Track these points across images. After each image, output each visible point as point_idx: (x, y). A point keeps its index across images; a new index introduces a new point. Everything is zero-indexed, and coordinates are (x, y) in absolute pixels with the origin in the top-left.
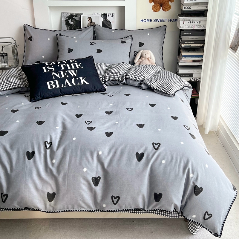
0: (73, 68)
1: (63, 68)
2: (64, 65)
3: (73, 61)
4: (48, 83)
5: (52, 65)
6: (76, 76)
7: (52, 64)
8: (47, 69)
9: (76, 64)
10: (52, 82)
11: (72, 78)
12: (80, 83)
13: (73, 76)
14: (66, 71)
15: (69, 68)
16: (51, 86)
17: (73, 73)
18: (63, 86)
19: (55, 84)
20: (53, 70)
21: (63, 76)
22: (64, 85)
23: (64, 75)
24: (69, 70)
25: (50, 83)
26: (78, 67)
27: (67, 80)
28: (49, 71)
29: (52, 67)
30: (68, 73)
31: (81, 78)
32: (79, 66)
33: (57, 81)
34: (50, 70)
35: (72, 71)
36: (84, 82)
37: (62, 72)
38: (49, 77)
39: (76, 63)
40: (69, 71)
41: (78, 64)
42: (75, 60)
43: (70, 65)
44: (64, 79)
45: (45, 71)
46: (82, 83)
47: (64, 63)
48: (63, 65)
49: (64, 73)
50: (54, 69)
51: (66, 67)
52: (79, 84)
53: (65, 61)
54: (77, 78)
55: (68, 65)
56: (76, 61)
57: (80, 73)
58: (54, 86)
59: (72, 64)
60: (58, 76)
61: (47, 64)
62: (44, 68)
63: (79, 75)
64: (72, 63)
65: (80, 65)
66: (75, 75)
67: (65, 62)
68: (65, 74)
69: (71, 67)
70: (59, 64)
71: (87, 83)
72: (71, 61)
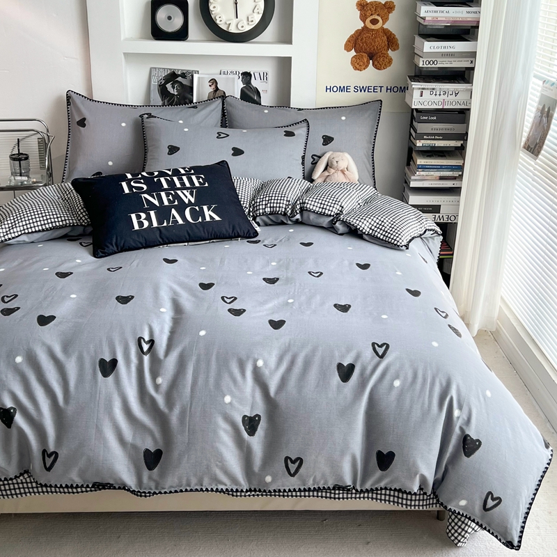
0: (188, 185)
1: (165, 186)
2: (168, 178)
3: (186, 171)
4: (133, 216)
5: (140, 179)
6: (193, 202)
7: (140, 176)
8: (130, 187)
9: (194, 177)
10: (143, 215)
11: (187, 206)
12: (204, 218)
13: (187, 202)
14: (172, 192)
15: (178, 185)
16: (141, 224)
17: (187, 197)
18: (165, 224)
19: (149, 218)
20: (143, 188)
21: (166, 203)
22: (168, 223)
23: (169, 200)
24: (179, 189)
25: (139, 217)
26: (197, 184)
27: (174, 211)
28: (135, 191)
29: (141, 183)
30: (177, 197)
31: (205, 208)
32: (199, 182)
33: (152, 213)
34: (136, 188)
35: (185, 192)
36: (210, 216)
37: (163, 194)
38: (135, 203)
39: (192, 174)
40: (179, 192)
41: (198, 178)
42: (191, 169)
43: (181, 180)
44: (169, 209)
45: (127, 191)
46: (208, 219)
47: (168, 175)
48: (166, 180)
49: (168, 195)
50: (145, 187)
51: (171, 184)
52: (200, 220)
53: (169, 170)
54: (197, 208)
55: (175, 179)
56: (193, 172)
57: (202, 197)
58: (146, 224)
59: (184, 178)
60: (156, 202)
61: (129, 176)
62: (124, 184)
63: (199, 202)
64: (184, 175)
65: (201, 180)
66: (193, 200)
67: (170, 173)
68: (171, 197)
69: (183, 184)
70: (156, 177)
71: (217, 218)
72: (183, 172)
